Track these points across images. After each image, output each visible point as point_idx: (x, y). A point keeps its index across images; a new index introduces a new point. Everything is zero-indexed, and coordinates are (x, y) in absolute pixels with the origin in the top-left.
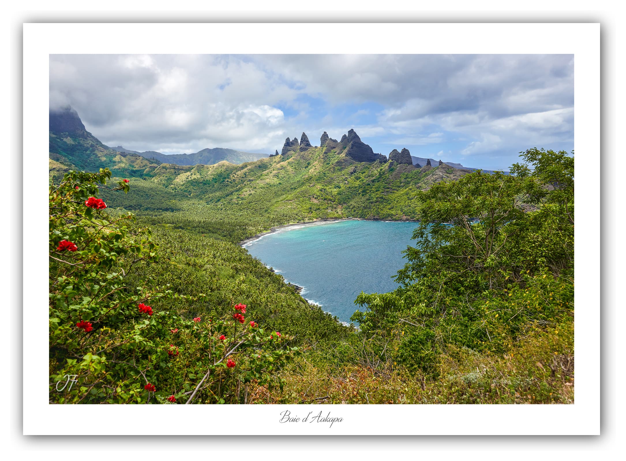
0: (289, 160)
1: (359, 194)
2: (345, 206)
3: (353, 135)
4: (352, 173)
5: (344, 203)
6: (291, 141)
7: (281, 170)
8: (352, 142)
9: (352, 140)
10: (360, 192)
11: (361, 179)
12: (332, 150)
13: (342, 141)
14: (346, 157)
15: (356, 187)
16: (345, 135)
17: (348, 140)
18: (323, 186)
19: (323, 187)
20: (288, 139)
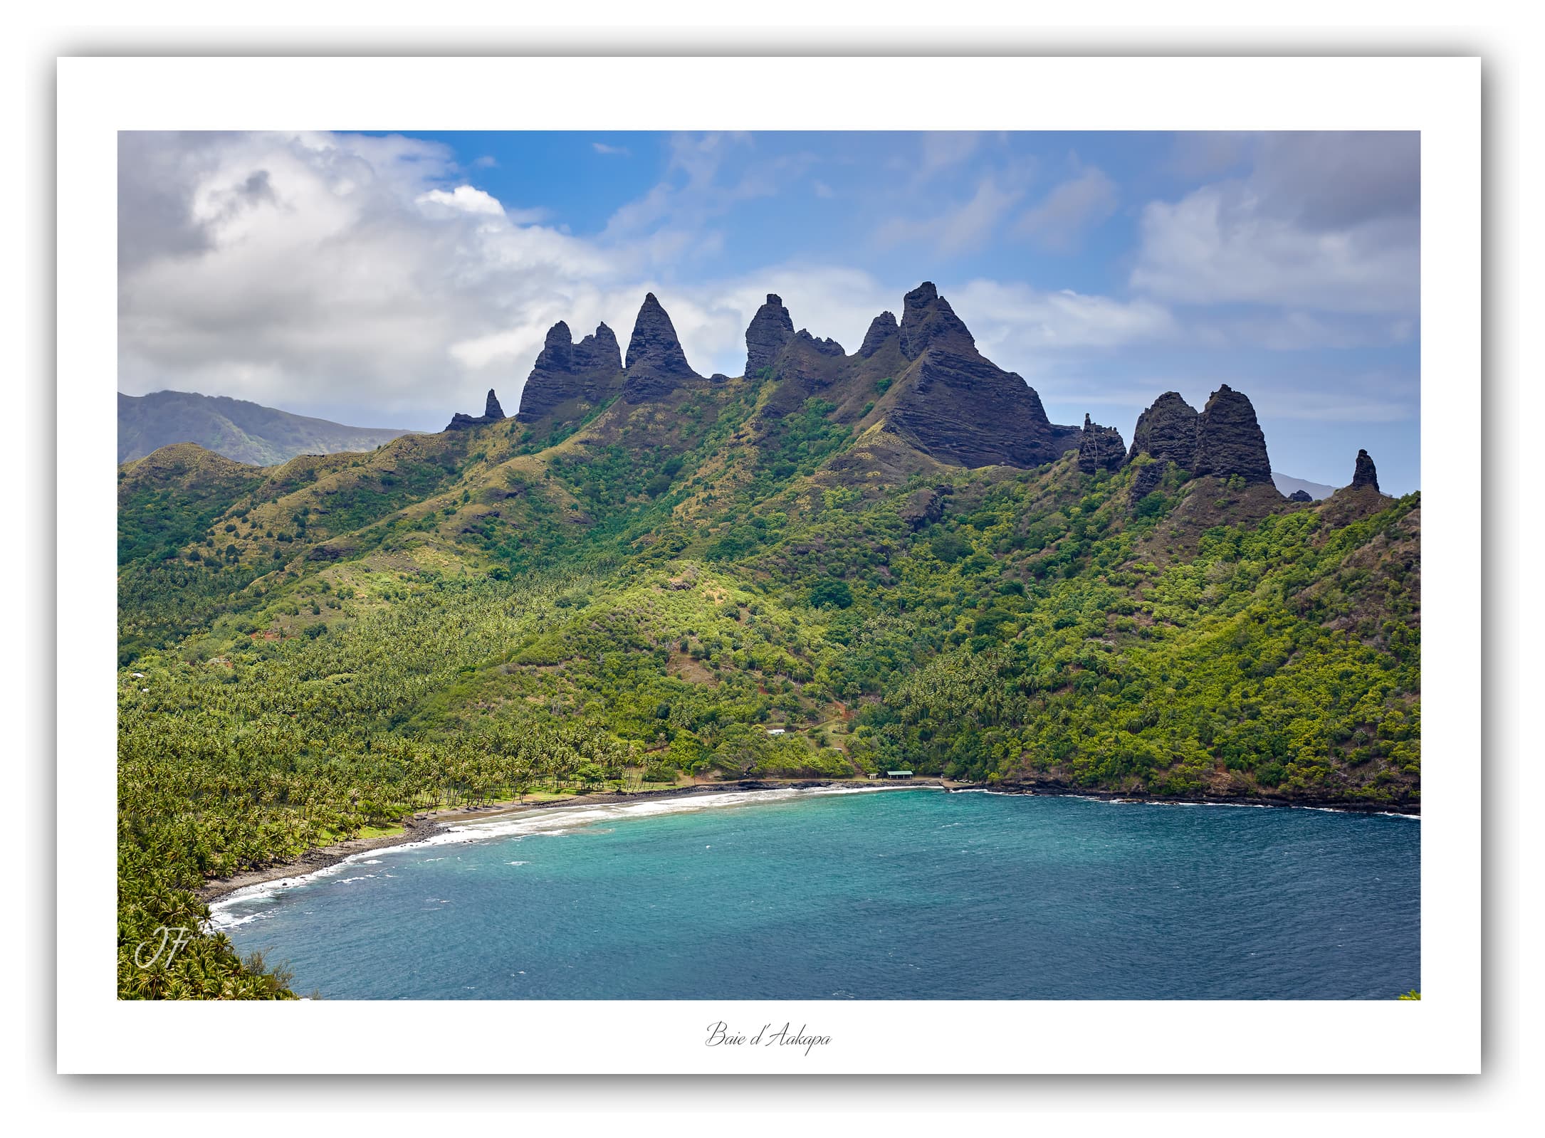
0: (564, 447)
1: (958, 640)
2: (869, 704)
3: (932, 315)
4: (918, 524)
5: (868, 689)
6: (577, 339)
7: (511, 503)
8: (924, 357)
9: (924, 345)
10: (960, 628)
11: (969, 559)
12: (811, 401)
13: (867, 351)
14: (891, 436)
15: (940, 604)
16: (887, 318)
17: (904, 342)
18: (743, 589)
19: (743, 596)
20: (559, 332)
